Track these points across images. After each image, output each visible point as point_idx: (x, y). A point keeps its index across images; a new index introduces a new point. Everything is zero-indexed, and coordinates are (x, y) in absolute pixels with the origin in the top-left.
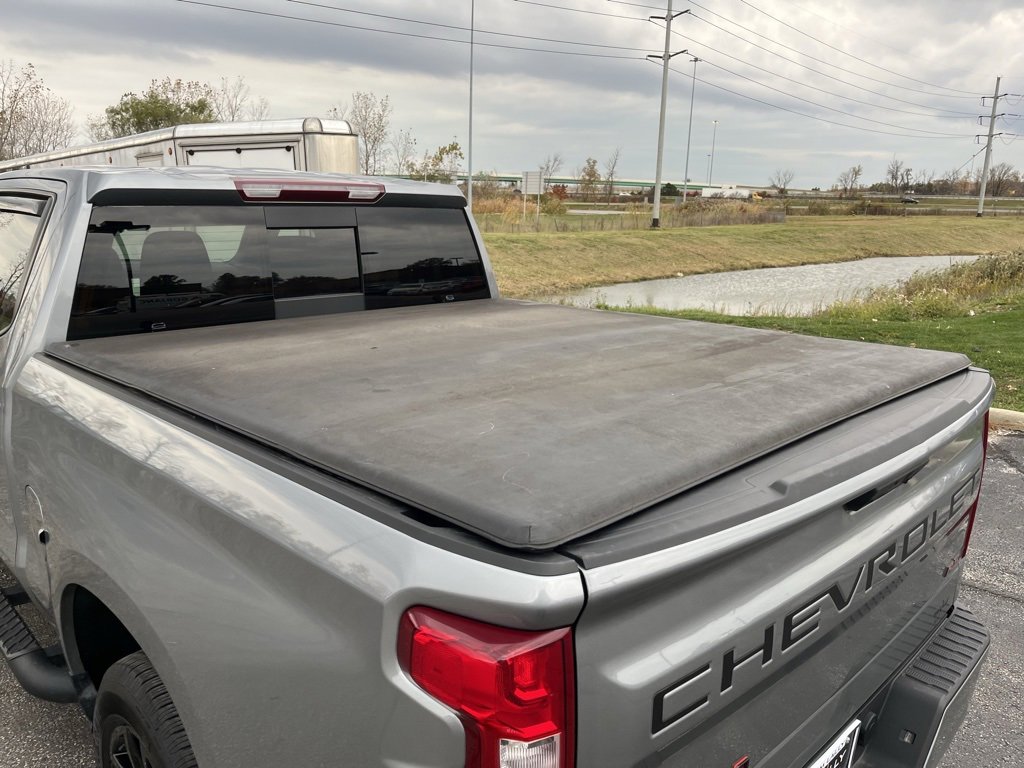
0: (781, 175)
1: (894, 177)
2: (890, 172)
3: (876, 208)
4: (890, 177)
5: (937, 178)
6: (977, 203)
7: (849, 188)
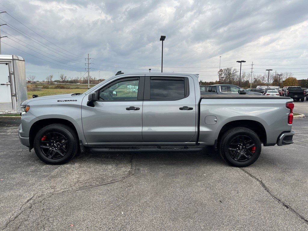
0: (32, 77)
1: (62, 78)
2: (61, 77)
3: (62, 87)
4: (61, 78)
5: (73, 79)
6: (88, 86)
7: (50, 81)
